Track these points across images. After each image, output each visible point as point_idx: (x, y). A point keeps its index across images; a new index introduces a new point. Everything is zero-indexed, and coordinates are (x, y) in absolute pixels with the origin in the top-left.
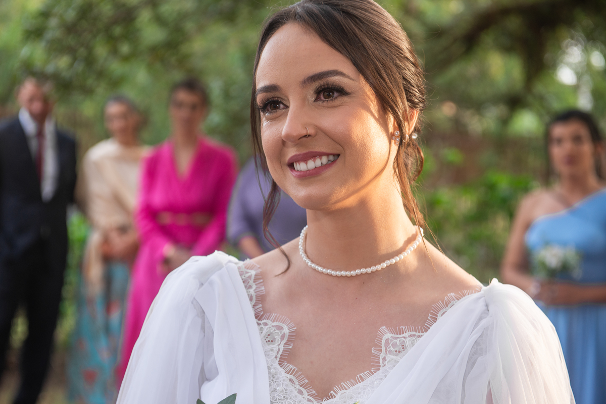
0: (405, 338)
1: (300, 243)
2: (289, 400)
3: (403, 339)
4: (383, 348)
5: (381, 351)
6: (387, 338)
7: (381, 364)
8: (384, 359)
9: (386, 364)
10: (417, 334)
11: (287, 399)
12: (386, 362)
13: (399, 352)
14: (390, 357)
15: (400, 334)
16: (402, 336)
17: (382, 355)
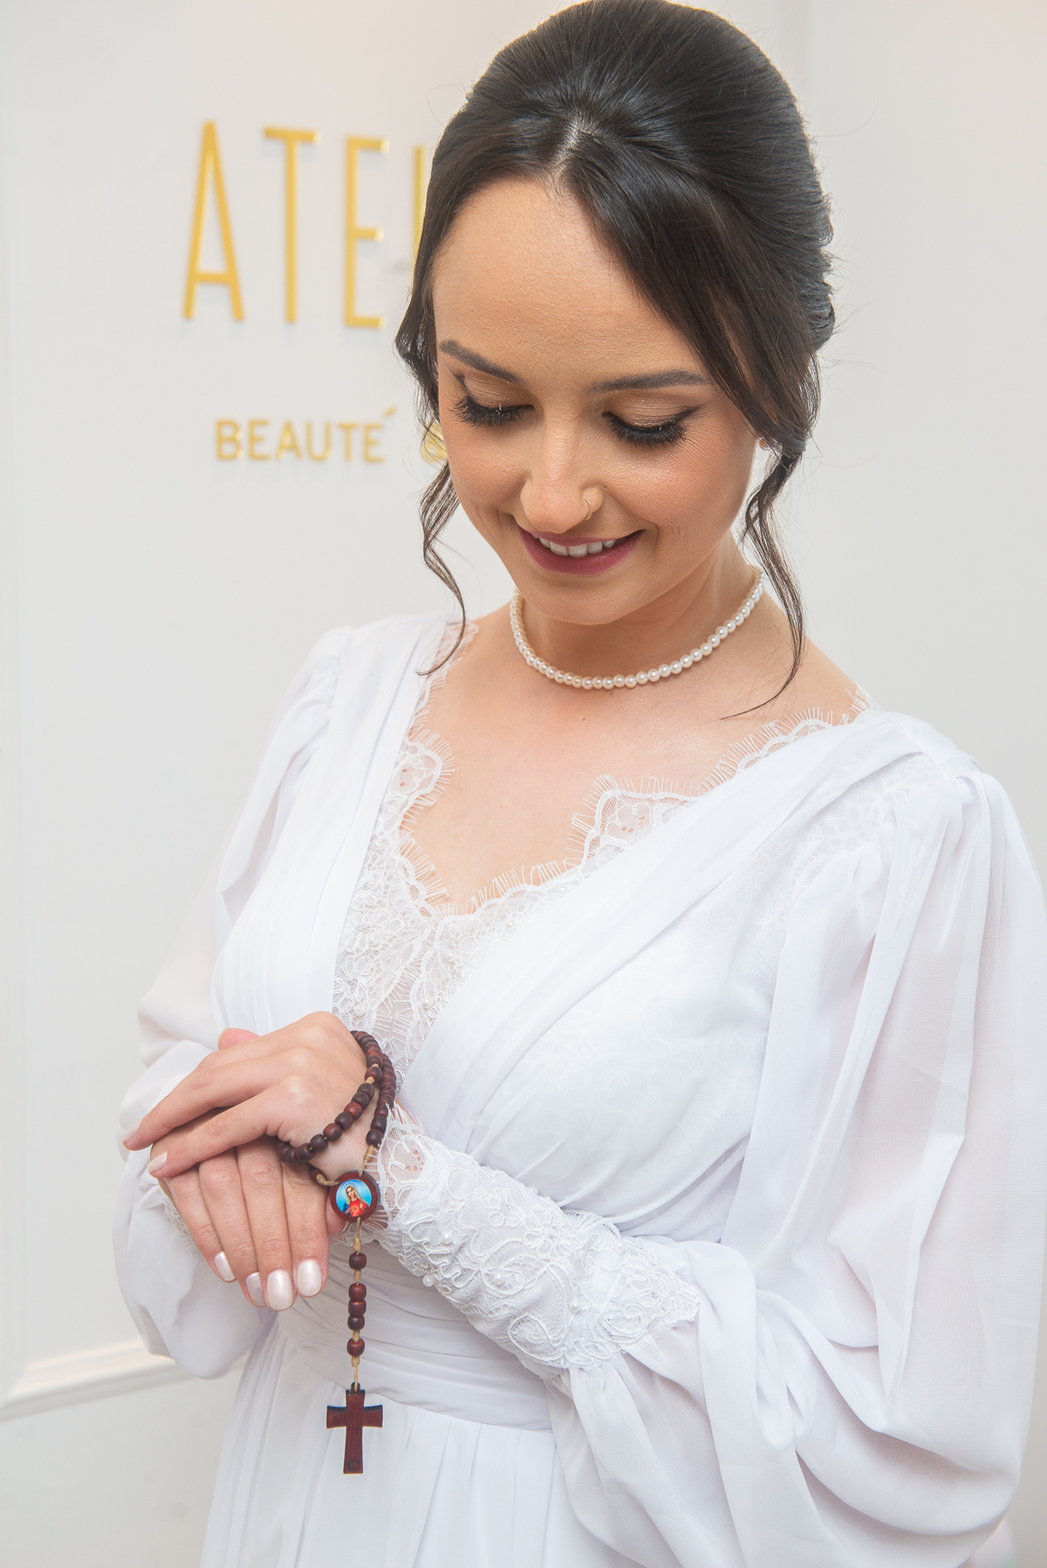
0: (650, 800)
1: (511, 615)
2: (385, 909)
3: (647, 803)
4: (598, 818)
5: (592, 822)
6: (610, 796)
7: (586, 853)
8: (595, 842)
9: (596, 854)
10: (682, 798)
11: (384, 906)
12: (598, 849)
13: (631, 830)
14: (606, 840)
15: (644, 792)
16: (647, 796)
17: (593, 832)
